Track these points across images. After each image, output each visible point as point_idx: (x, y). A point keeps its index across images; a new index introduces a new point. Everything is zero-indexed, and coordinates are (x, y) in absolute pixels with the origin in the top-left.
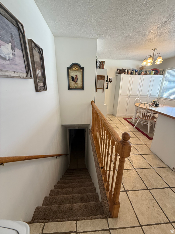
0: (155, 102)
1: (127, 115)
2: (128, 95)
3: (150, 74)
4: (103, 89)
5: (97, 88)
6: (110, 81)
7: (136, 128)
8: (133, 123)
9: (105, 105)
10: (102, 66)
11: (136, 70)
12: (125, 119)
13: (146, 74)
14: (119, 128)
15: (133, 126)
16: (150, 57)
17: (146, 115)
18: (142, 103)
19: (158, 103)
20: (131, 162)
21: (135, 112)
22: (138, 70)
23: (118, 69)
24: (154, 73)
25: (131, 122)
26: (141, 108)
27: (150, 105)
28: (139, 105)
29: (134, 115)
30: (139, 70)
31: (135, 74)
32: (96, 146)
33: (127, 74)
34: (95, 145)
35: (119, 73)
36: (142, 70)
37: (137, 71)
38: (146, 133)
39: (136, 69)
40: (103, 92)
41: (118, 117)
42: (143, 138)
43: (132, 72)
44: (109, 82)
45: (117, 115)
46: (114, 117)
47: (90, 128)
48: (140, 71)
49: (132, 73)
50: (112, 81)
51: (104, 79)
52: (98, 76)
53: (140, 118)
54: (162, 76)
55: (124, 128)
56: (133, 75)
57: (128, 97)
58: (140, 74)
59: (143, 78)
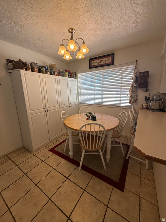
11: (45, 67)
12: (52, 150)
22: (48, 68)
23: (8, 61)
24: (68, 75)
31: (46, 73)
33: (32, 71)
35: (14, 68)
43: (41, 69)
48: (51, 70)
56: (44, 75)
57: (46, 111)
58: (52, 73)
59: (58, 80)
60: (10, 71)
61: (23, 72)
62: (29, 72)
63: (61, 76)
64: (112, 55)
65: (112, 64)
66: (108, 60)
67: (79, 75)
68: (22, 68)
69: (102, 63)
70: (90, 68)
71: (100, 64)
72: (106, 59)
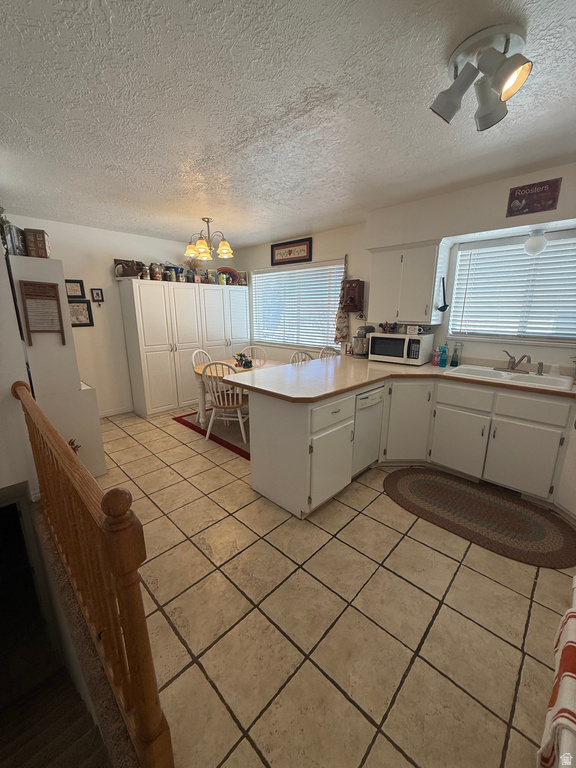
0: (241, 355)
1: (183, 404)
2: (171, 342)
3: (217, 282)
4: (61, 332)
5: (29, 332)
6: (94, 301)
7: (212, 438)
8: (202, 427)
9: (84, 387)
10: (38, 249)
11: (176, 269)
12: (179, 420)
13: (206, 280)
14: (160, 456)
15: (203, 432)
16: (201, 238)
17: (233, 395)
18: (209, 365)
19: (249, 359)
20: (206, 552)
21: (199, 391)
22: (182, 269)
23: (117, 262)
24: (227, 280)
25: (195, 423)
26: (210, 377)
27: (230, 367)
28: (204, 371)
29: (199, 400)
30: (186, 268)
31: (178, 280)
32: (68, 563)
33: (152, 279)
34: (64, 556)
35: (125, 274)
36: (194, 270)
37: (181, 272)
38: (238, 445)
39: (176, 264)
40: (64, 343)
41: (155, 416)
42: (234, 462)
43: (167, 274)
44: (94, 305)
45: (150, 411)
46: (141, 420)
47: (35, 494)
48: (190, 272)
49: (166, 278)
50: (102, 300)
51: (56, 297)
52: (25, 284)
53: (217, 407)
54: (247, 288)
55: (176, 450)
56: (172, 284)
57: (173, 349)
58: (191, 280)
59: (202, 291)
60: (119, 279)
61: (136, 282)
62: (147, 281)
63: (208, 283)
64: (308, 242)
65: (308, 259)
66: (300, 251)
67: (255, 278)
68: (134, 275)
69: (292, 256)
70: (273, 264)
71: (288, 256)
72: (298, 248)
